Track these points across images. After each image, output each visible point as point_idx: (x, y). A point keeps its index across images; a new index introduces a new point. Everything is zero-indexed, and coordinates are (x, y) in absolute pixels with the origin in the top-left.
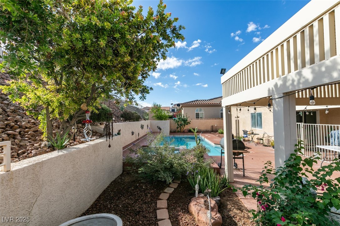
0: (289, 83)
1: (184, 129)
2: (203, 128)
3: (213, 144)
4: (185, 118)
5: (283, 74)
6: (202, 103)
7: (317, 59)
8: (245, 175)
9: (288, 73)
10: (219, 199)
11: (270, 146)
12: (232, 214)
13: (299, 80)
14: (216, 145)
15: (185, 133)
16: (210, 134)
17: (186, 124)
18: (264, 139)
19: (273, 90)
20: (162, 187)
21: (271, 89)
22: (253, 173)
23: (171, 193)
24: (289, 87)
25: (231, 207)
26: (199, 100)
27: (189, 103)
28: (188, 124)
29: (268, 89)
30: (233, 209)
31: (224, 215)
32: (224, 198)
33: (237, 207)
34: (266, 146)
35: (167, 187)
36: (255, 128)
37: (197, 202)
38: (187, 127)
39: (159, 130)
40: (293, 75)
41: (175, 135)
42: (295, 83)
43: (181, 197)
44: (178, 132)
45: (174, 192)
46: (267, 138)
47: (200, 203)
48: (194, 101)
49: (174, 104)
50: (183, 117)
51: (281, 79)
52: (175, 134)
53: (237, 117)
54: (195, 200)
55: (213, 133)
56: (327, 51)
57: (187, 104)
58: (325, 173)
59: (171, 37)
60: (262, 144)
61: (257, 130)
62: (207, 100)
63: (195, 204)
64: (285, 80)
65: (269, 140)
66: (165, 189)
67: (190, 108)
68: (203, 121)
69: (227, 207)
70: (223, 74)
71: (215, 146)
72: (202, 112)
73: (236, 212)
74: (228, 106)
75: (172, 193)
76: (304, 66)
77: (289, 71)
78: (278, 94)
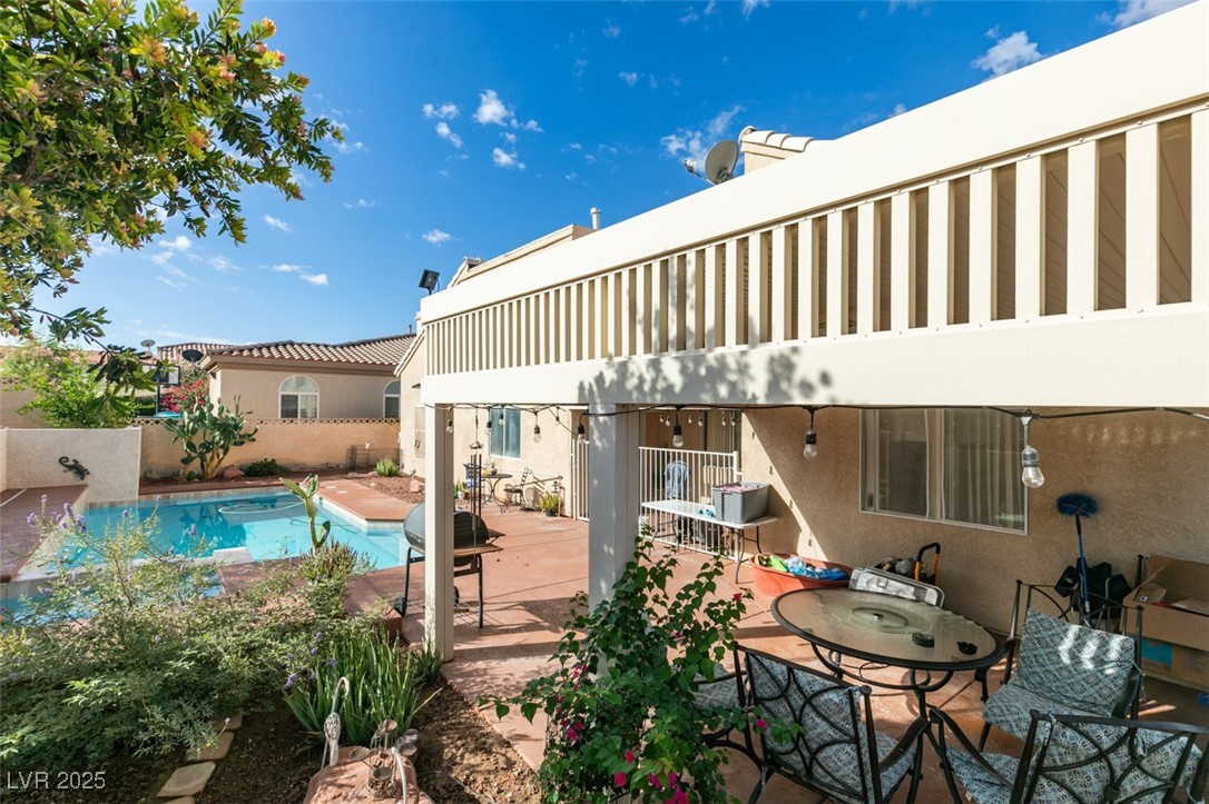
0: (631, 383)
1: (225, 463)
2: (311, 458)
3: (361, 523)
4: (232, 415)
5: (618, 352)
6: (303, 354)
7: (690, 343)
8: (485, 623)
9: (630, 354)
10: (414, 737)
11: (539, 510)
12: (459, 775)
13: (654, 381)
14: (372, 525)
15: (226, 484)
16: (343, 482)
17: (235, 444)
18: (524, 489)
19: (591, 390)
20: (142, 777)
21: (587, 386)
22: (505, 609)
23: (201, 788)
24: (630, 393)
25: (454, 751)
26: (300, 342)
27: (251, 350)
28: (242, 443)
29: (578, 384)
30: (462, 756)
31: (434, 789)
32: (429, 728)
33: (472, 746)
34: (529, 510)
35: (173, 770)
36: (499, 457)
37: (341, 786)
38: (237, 456)
39: (70, 478)
40: (640, 362)
41: (172, 495)
42: (646, 387)
43: (257, 787)
44: (190, 478)
45: (218, 779)
46: (531, 486)
47: (353, 787)
48: (277, 346)
49: (158, 344)
50: (220, 414)
51: (614, 365)
52: (176, 487)
53: (475, 445)
54: (329, 779)
55: (356, 475)
56: (710, 331)
57: (241, 355)
58: (690, 602)
59: (274, 149)
60: (517, 504)
61: (506, 463)
62: (334, 347)
63: (335, 798)
64: (623, 369)
65: (536, 493)
66: (163, 785)
67: (253, 372)
68: (317, 429)
69: (441, 757)
70: (428, 288)
71: (368, 528)
72: (308, 391)
73: (473, 761)
74: (444, 405)
75: (207, 787)
76: (664, 347)
77: (633, 351)
78: (604, 403)
